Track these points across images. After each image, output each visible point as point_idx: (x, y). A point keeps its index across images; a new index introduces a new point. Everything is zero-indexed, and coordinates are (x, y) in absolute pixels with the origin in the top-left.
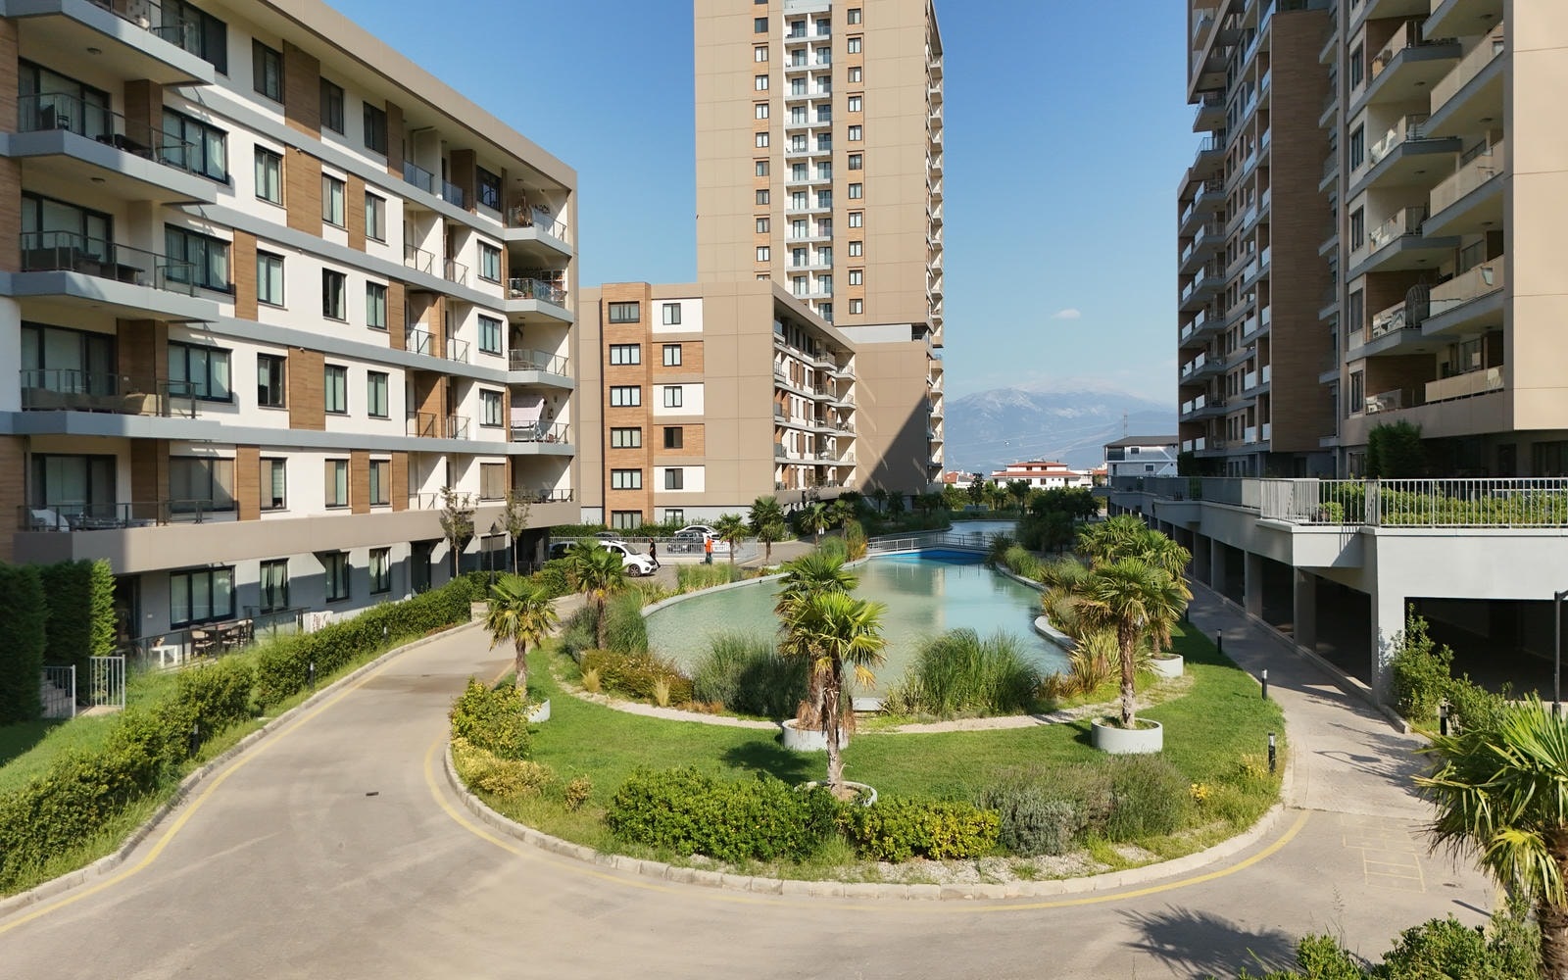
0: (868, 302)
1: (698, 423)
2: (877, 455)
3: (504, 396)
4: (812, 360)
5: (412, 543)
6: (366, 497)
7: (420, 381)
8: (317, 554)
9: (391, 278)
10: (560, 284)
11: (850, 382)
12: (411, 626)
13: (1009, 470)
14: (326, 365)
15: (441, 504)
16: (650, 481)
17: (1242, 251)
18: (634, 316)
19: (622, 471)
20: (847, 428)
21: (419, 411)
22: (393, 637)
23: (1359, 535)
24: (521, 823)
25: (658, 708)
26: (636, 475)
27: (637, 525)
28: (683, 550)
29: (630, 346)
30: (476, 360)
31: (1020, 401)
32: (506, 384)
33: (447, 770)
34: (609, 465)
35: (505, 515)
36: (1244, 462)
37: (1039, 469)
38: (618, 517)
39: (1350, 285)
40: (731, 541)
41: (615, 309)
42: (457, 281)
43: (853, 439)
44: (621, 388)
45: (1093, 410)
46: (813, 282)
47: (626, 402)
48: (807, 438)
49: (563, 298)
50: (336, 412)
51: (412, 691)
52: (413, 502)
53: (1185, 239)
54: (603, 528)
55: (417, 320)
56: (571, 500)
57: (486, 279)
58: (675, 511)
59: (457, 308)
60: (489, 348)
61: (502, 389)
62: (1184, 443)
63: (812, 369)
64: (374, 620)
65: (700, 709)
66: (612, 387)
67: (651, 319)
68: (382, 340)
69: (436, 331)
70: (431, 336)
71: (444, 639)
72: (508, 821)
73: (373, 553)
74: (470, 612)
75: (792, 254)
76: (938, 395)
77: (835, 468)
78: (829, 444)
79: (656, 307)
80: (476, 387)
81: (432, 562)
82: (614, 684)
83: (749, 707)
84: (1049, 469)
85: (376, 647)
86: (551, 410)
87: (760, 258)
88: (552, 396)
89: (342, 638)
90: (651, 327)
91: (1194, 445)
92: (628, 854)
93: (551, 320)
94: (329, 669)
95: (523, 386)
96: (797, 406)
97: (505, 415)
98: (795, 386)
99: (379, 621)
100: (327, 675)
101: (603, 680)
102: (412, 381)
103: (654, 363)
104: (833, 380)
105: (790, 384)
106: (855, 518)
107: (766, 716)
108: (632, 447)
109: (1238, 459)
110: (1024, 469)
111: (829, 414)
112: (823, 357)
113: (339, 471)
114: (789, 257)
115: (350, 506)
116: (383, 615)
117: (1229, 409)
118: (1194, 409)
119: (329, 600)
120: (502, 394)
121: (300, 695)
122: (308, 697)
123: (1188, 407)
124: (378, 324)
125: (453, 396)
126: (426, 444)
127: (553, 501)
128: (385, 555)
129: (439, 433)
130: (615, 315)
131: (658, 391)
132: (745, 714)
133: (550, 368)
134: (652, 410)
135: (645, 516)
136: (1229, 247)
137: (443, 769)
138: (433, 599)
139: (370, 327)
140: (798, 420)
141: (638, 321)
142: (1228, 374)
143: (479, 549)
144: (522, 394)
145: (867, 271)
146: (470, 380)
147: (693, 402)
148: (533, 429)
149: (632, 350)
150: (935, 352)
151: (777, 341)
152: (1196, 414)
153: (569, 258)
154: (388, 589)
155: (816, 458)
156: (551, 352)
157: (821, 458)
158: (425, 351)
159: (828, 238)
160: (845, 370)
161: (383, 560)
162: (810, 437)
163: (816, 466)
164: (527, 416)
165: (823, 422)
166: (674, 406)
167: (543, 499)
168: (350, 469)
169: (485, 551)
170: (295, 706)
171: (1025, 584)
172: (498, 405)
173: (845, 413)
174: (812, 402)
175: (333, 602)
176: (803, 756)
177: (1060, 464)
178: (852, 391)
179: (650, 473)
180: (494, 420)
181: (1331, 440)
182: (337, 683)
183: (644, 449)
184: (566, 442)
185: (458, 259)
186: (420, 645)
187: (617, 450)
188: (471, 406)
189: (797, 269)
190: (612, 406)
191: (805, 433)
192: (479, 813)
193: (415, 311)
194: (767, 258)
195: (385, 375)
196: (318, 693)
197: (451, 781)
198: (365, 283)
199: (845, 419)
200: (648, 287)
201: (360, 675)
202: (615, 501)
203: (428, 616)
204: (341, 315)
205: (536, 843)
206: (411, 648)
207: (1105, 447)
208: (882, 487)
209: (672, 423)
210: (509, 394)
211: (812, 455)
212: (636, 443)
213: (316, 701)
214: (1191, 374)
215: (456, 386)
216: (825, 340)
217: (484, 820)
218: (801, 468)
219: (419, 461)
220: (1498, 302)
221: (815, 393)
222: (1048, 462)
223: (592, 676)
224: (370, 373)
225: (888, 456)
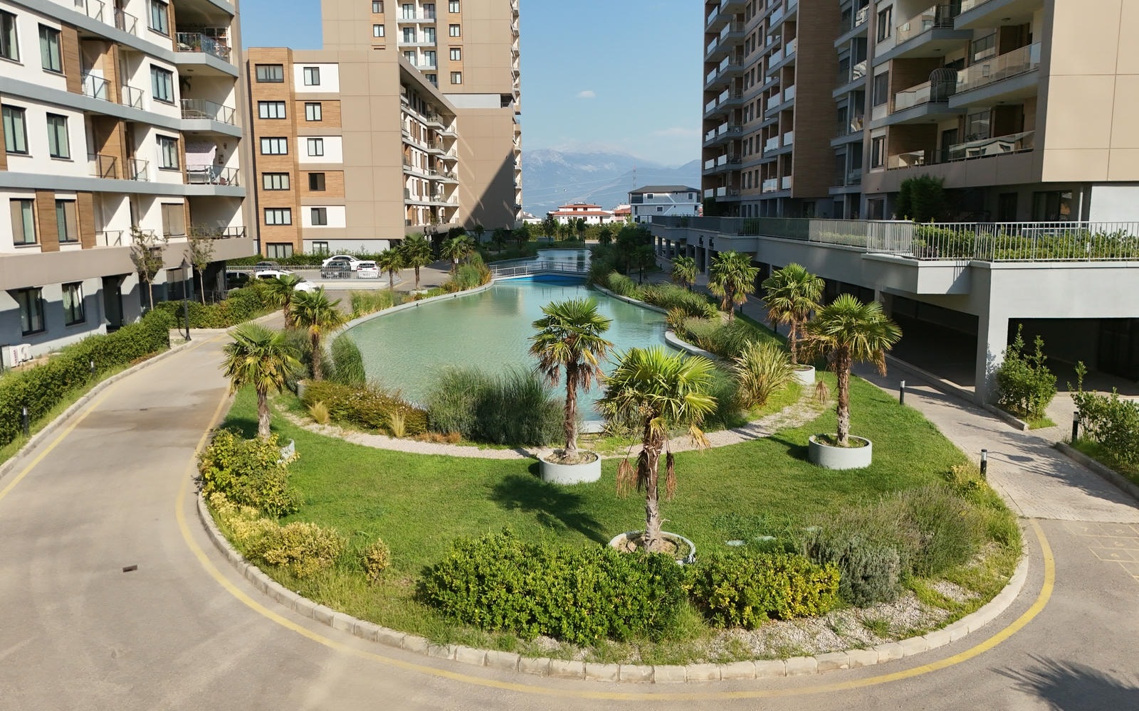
0: (465, 74)
1: (339, 170)
2: (475, 198)
3: (179, 141)
4: (425, 120)
5: (103, 278)
6: (53, 236)
7: (99, 125)
8: (10, 292)
9: (63, 23)
10: (224, 40)
11: (452, 139)
12: (116, 358)
13: (561, 210)
14: (3, 105)
15: (127, 241)
16: (299, 218)
17: (760, 44)
18: (279, 76)
19: (274, 209)
20: (452, 176)
21: (98, 153)
22: (100, 370)
23: (970, 268)
24: (324, 604)
25: (395, 440)
26: (287, 213)
27: (289, 255)
28: (335, 277)
29: (276, 102)
30: (151, 107)
31: (556, 159)
32: (180, 131)
33: (207, 529)
34: (262, 205)
35: (190, 251)
36: (756, 206)
37: (582, 210)
38: (272, 248)
39: (876, 69)
40: (391, 271)
41: (261, 71)
42: (127, 30)
43: (456, 185)
44: (270, 138)
45: (606, 166)
46: (421, 56)
47: (275, 151)
48: (424, 184)
49: (227, 53)
50: (17, 152)
51: (136, 429)
52: (100, 240)
53: (710, 35)
54: (260, 258)
55: (91, 66)
56: (245, 236)
57: (154, 31)
58: (321, 243)
59: (129, 56)
60: (162, 96)
61: (177, 136)
62: (705, 191)
63: (426, 128)
64: (82, 357)
65: (438, 439)
66: (262, 138)
67: (293, 80)
68: (58, 84)
69: (111, 78)
70: (107, 83)
71: (147, 369)
72: (306, 602)
73: (66, 287)
74: (168, 340)
75: (403, 32)
76: (518, 152)
77: (443, 208)
78: (439, 188)
79: (298, 70)
80: (152, 132)
81: (123, 293)
82: (343, 416)
83: (487, 436)
84: (589, 210)
85: (85, 382)
86: (222, 156)
87: (376, 34)
88: (223, 142)
89: (52, 378)
90: (294, 86)
91: (715, 192)
92: (466, 642)
93: (217, 74)
94: (42, 410)
95: (195, 132)
96: (416, 157)
97: (180, 159)
98: (414, 141)
99: (87, 357)
100: (41, 417)
101: (331, 412)
102: (90, 125)
103: (298, 118)
104: (441, 137)
105: (411, 140)
106: (474, 249)
107: (504, 444)
108: (281, 189)
109: (750, 203)
110: (572, 210)
111: (438, 165)
112: (434, 118)
113: (24, 210)
114: (400, 34)
115: (39, 244)
116: (89, 349)
117: (743, 165)
118: (716, 166)
119: (24, 334)
120: (176, 139)
121: (15, 442)
122: (25, 443)
123: (710, 164)
124: (54, 68)
125: (130, 140)
126: (108, 185)
127: (228, 237)
128: (77, 289)
129: (120, 174)
130: (262, 75)
131: (302, 143)
132: (484, 442)
133: (220, 116)
134: (298, 159)
135: (296, 247)
136: (748, 41)
137: (201, 527)
138: (135, 331)
139: (45, 70)
140: (417, 169)
141: (282, 81)
142: (745, 138)
143: (165, 280)
144: (195, 141)
145: (464, 49)
146: (146, 126)
147: (332, 152)
148: (208, 173)
149: (278, 106)
150: (517, 117)
151: (402, 102)
152: (718, 169)
153: (232, 16)
154: (82, 320)
155: (430, 200)
156: (219, 102)
157: (434, 200)
158: (102, 95)
159: (432, 21)
160: (449, 130)
161: (75, 294)
162: (426, 183)
163: (431, 207)
164: (202, 160)
165: (435, 171)
166: (316, 155)
167: (221, 237)
168: (36, 208)
169: (170, 282)
170: (13, 455)
171: (629, 302)
172: (173, 150)
173: (450, 164)
174: (426, 155)
175: (30, 335)
176: (568, 491)
177: (596, 206)
178: (455, 146)
179: (298, 212)
180: (171, 164)
181: (840, 189)
182: (52, 424)
183: (293, 191)
184: (237, 185)
185: (127, 10)
186: (126, 375)
187: (269, 192)
188: (149, 150)
189: (407, 45)
190: (262, 154)
191: (423, 180)
192: (266, 590)
193: (88, 57)
194: (382, 34)
195: (64, 118)
196: (35, 438)
197: (217, 544)
198: (37, 25)
199: (450, 169)
200: (290, 51)
201: (74, 412)
202: (268, 235)
203: (131, 347)
204: (14, 55)
205: (348, 630)
206: (118, 379)
207: (629, 193)
208: (480, 223)
209: (315, 170)
210: (183, 140)
211: (428, 198)
212: (285, 186)
213: (34, 446)
214: (716, 138)
215: (134, 130)
216: (434, 104)
217: (275, 598)
218: (421, 208)
219: (104, 201)
220: (1030, 81)
221: (428, 147)
222: (588, 204)
223: (319, 408)
224: (49, 115)
225: (483, 199)
